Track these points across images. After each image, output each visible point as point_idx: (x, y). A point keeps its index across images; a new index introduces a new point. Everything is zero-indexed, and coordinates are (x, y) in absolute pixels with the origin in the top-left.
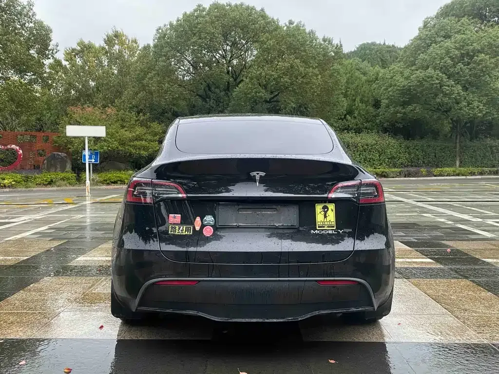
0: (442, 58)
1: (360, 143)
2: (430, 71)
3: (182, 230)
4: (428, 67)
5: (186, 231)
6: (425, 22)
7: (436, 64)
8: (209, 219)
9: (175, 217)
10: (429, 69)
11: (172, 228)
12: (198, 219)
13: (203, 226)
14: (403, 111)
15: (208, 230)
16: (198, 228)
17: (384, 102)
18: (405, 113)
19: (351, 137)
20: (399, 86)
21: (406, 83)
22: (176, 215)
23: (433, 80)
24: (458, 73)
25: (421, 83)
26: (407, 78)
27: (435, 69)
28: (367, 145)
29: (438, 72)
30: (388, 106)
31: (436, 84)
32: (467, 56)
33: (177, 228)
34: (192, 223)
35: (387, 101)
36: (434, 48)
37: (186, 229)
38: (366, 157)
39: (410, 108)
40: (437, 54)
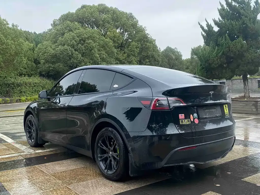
0: (71, 41)
1: (32, 82)
2: (66, 46)
3: (186, 122)
4: (64, 45)
5: (188, 122)
6: (54, 21)
7: (69, 43)
8: (195, 115)
9: (182, 116)
10: (65, 45)
11: (181, 121)
12: (191, 116)
13: (194, 119)
14: (53, 66)
15: (196, 120)
16: (192, 120)
17: (42, 61)
18: (54, 67)
19: (27, 79)
20: (50, 53)
21: (53, 52)
22: (182, 115)
23: (68, 51)
24: (79, 49)
25: (62, 52)
26: (54, 49)
27: (68, 45)
28: (36, 83)
29: (69, 47)
30: (44, 64)
31: (70, 53)
32: (83, 41)
33: (184, 121)
34: (190, 118)
35: (43, 61)
36: (67, 35)
37: (187, 121)
38: (36, 90)
39: (57, 65)
40: (69, 39)
